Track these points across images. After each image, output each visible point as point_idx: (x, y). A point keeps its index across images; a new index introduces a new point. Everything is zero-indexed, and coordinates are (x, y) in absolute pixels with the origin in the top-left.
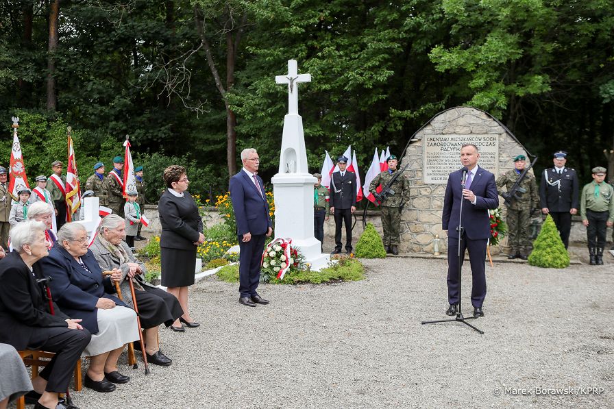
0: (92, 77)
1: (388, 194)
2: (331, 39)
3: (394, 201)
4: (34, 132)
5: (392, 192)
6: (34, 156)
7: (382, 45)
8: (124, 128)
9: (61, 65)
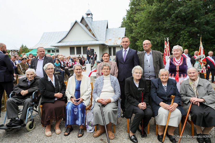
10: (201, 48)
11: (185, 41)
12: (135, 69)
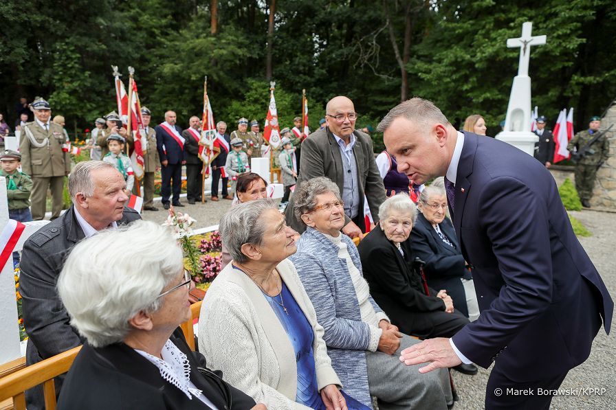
0: (299, 54)
1: (588, 153)
2: (518, 11)
3: (593, 160)
4: (261, 95)
5: (592, 151)
6: (260, 113)
7: (574, 13)
8: (321, 92)
9: (277, 45)
10: (207, 111)
11: (71, 77)
12: (391, 206)
